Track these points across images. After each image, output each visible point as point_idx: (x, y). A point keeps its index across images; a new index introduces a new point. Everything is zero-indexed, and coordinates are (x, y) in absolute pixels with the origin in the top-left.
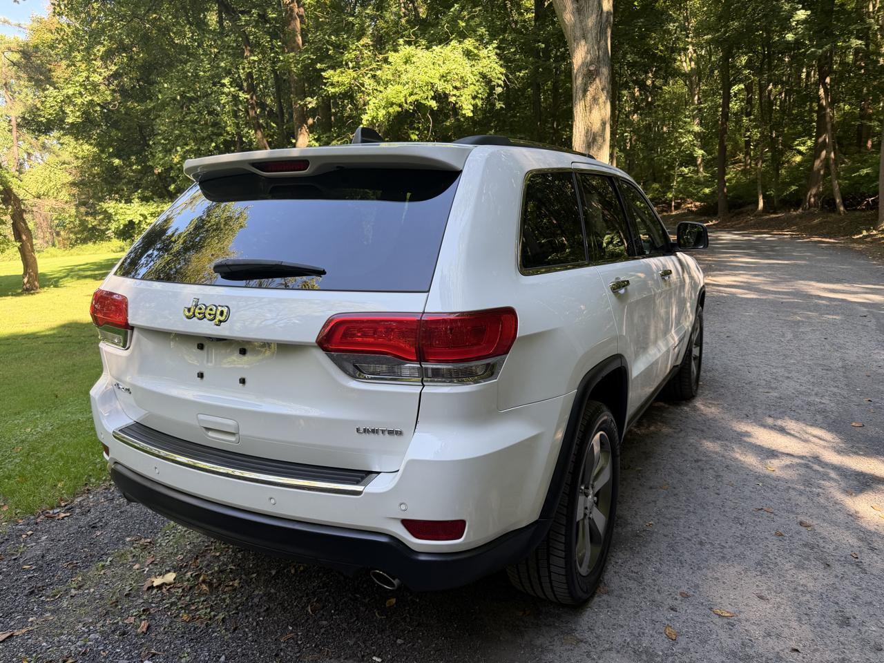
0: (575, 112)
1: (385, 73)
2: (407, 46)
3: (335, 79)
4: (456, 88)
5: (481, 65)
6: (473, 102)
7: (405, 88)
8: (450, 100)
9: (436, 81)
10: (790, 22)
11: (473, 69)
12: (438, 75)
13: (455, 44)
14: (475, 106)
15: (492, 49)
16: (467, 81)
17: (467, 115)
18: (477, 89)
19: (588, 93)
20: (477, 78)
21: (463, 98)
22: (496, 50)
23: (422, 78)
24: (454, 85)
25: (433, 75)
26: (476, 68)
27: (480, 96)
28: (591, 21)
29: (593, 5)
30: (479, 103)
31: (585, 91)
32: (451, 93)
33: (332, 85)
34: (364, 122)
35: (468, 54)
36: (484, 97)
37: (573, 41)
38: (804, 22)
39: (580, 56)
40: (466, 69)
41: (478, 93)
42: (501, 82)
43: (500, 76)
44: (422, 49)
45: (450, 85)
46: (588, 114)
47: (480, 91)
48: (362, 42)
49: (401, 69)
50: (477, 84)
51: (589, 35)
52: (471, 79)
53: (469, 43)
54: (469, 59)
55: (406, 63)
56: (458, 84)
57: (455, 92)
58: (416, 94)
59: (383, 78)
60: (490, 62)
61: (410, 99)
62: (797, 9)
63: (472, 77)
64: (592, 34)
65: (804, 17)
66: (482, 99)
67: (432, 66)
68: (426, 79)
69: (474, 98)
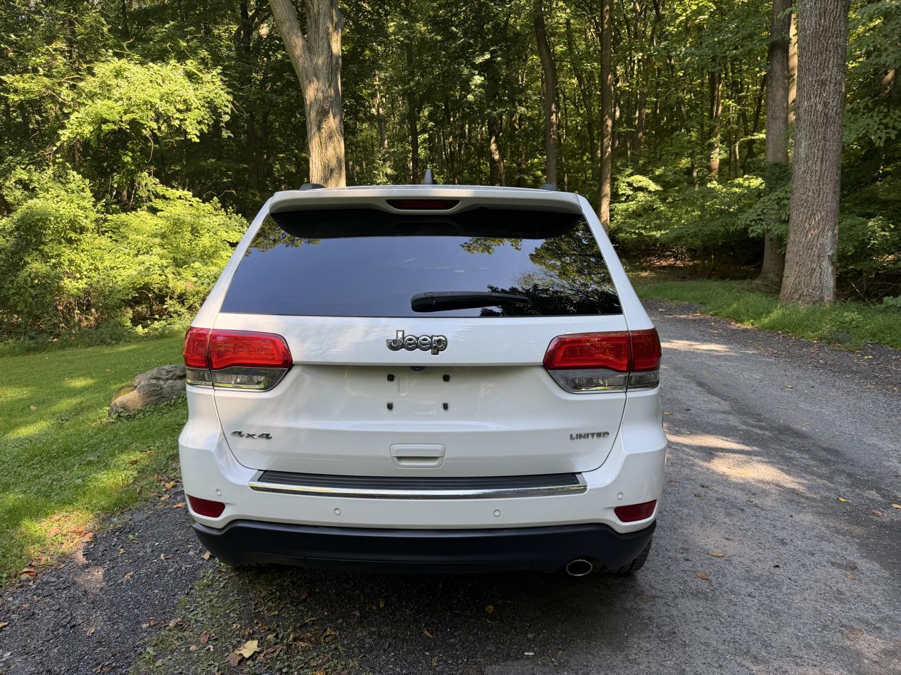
0: (310, 147)
1: (88, 84)
2: (115, 59)
3: (21, 85)
4: (179, 111)
5: (205, 89)
6: (199, 127)
7: (118, 104)
8: (173, 123)
9: (157, 101)
10: (469, 85)
11: (197, 93)
12: (158, 95)
13: (175, 64)
14: (201, 131)
15: (216, 74)
16: (191, 105)
17: (193, 140)
18: (202, 114)
19: (323, 130)
20: (202, 102)
21: (187, 123)
22: (220, 76)
23: (139, 96)
24: (178, 107)
25: (152, 94)
26: (199, 92)
27: (206, 121)
28: (320, 61)
29: (323, 46)
30: (205, 129)
31: (319, 128)
32: (175, 116)
33: (16, 91)
34: (63, 138)
35: (190, 76)
36: (210, 124)
37: (305, 78)
38: (481, 86)
39: (312, 92)
40: (188, 91)
41: (204, 119)
42: (228, 110)
43: (227, 103)
44: (136, 64)
45: (173, 107)
46: (324, 151)
47: (206, 117)
48: (54, 46)
49: (111, 83)
50: (202, 109)
51: (321, 75)
52: (195, 103)
53: (191, 65)
54: (191, 81)
55: (116, 77)
56: (181, 107)
57: (178, 115)
58: (133, 112)
59: (86, 90)
60: (214, 87)
61: (125, 118)
62: (474, 75)
63: (196, 100)
64: (323, 73)
65: (479, 82)
66: (208, 125)
67: (150, 84)
68: (143, 96)
69: (200, 123)
